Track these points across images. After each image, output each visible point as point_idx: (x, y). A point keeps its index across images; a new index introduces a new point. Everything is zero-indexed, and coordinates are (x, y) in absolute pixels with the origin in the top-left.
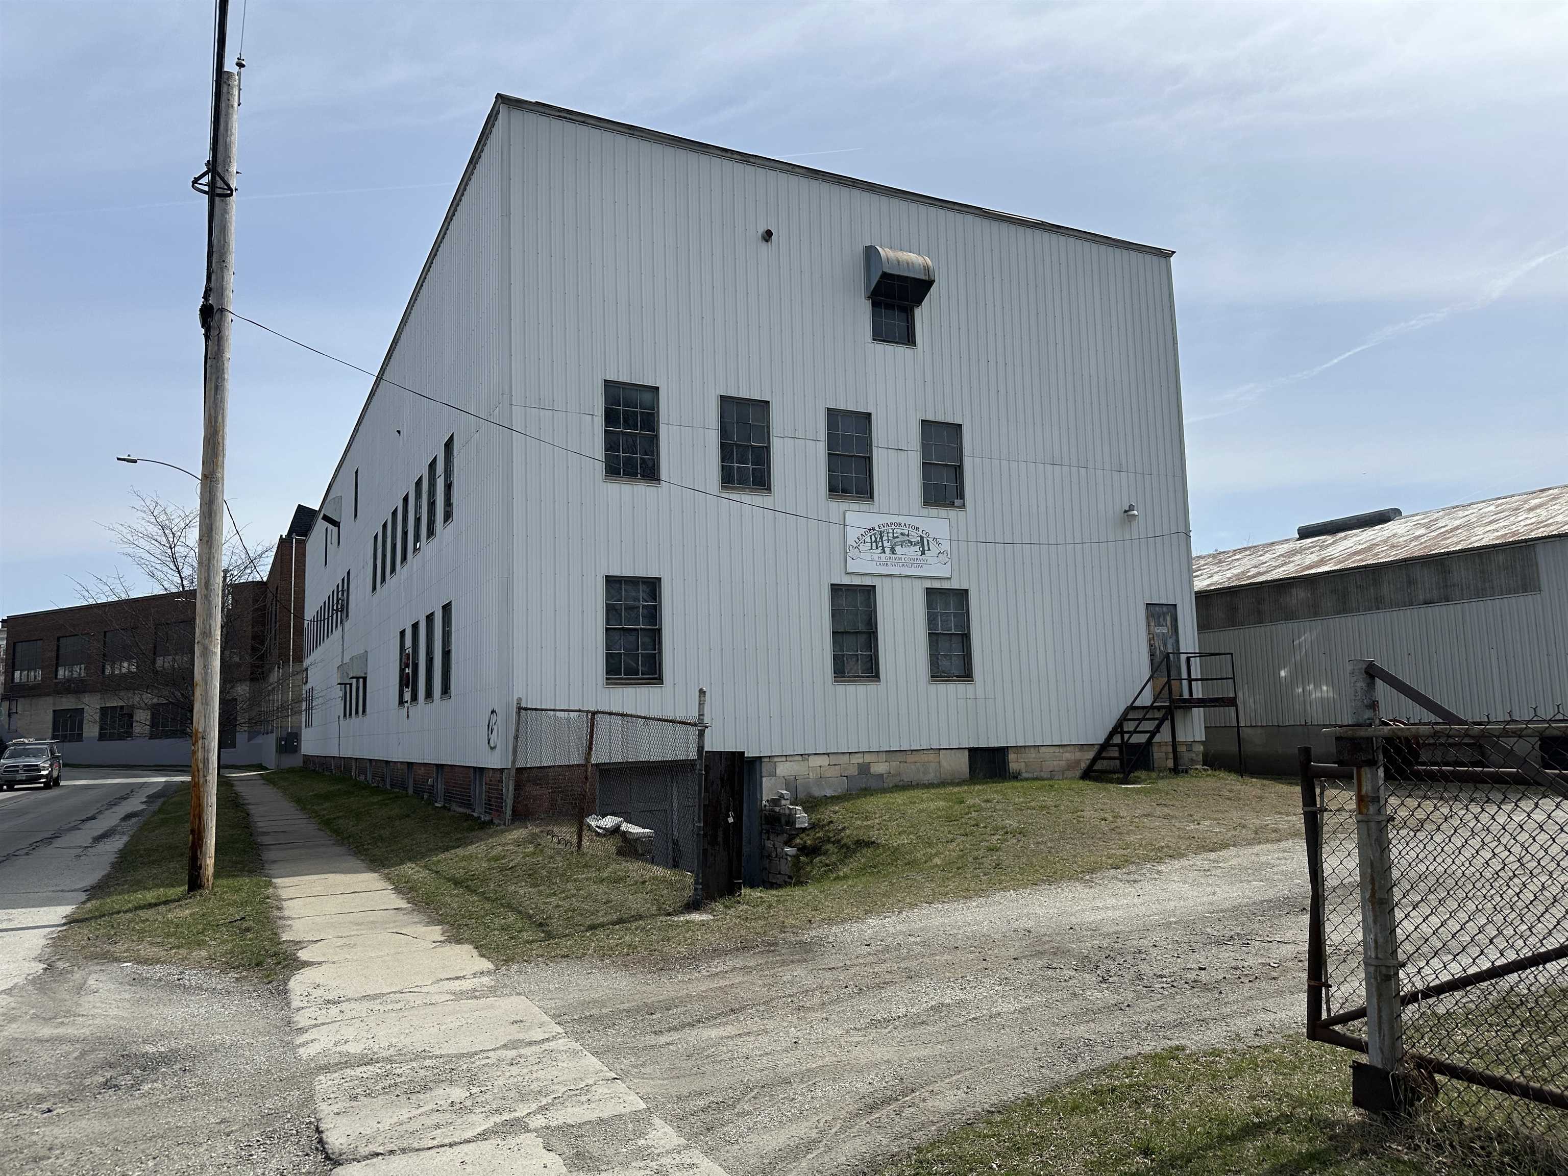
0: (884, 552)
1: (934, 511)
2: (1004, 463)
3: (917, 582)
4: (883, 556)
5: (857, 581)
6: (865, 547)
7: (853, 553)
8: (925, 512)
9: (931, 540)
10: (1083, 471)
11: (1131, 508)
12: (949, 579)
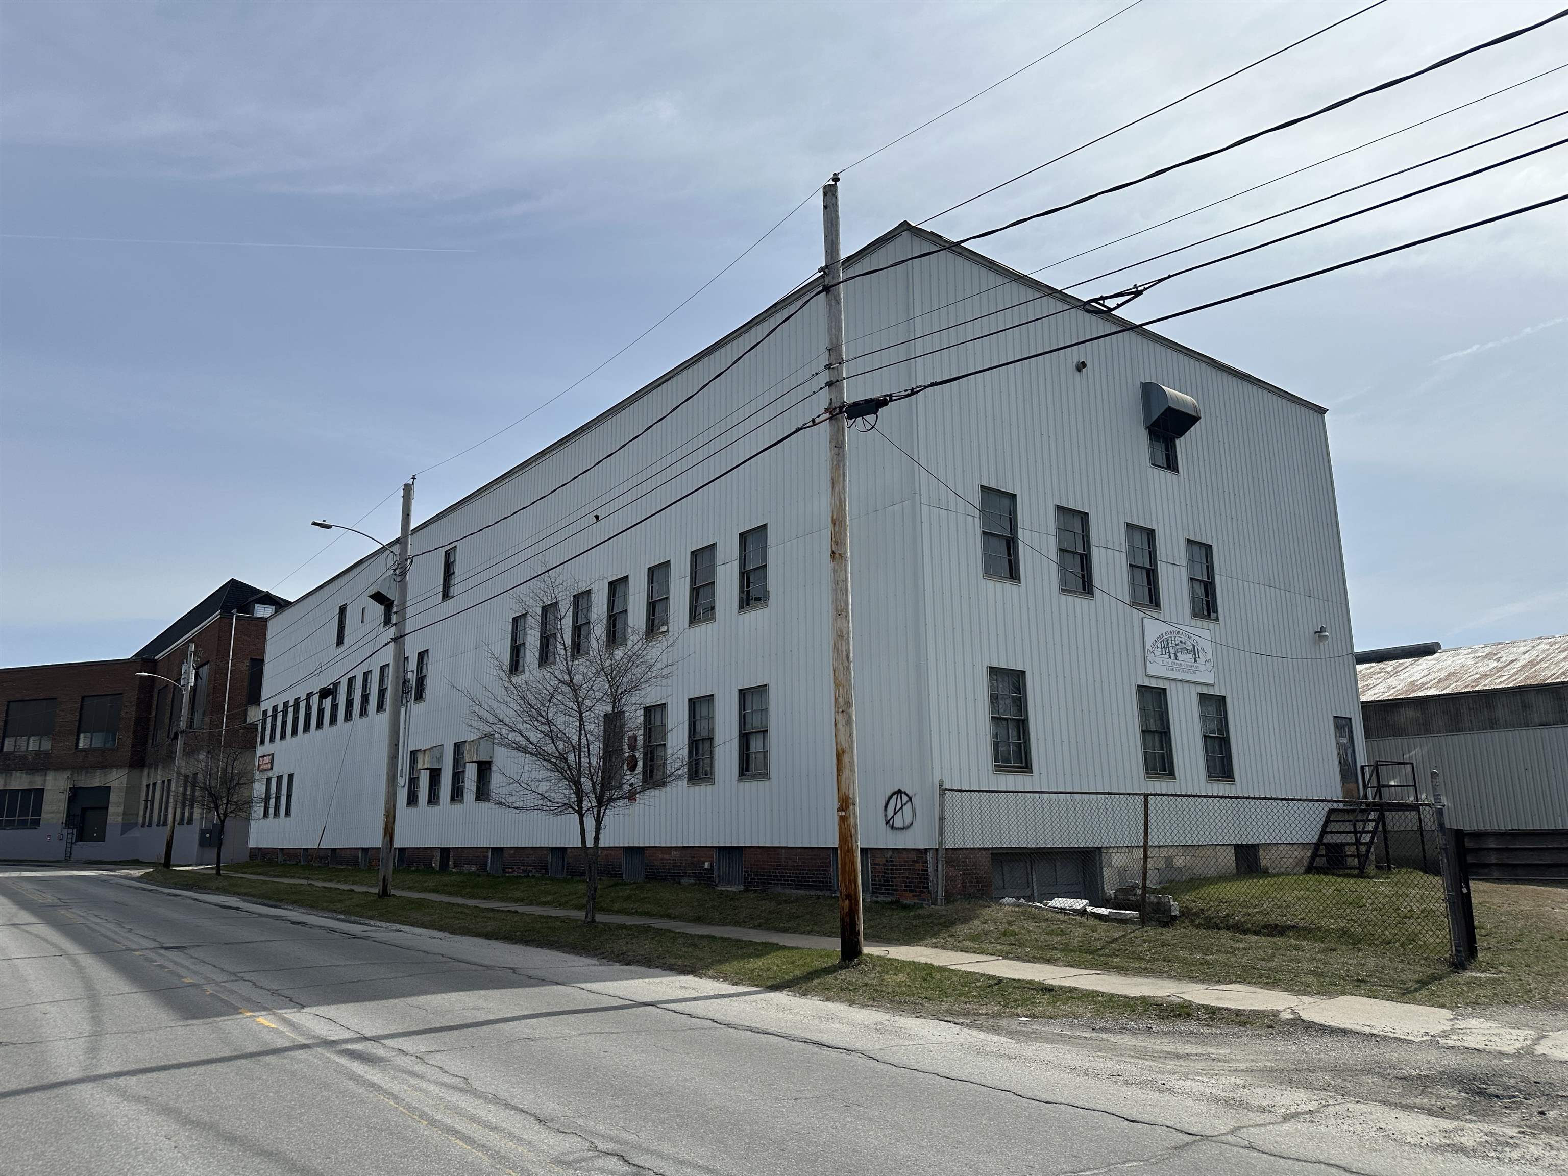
0: (1170, 657)
1: (1199, 622)
2: (1240, 582)
3: (1192, 687)
4: (1170, 661)
5: (1154, 684)
6: (1158, 652)
7: (1150, 657)
8: (1193, 623)
9: (1199, 648)
10: (1287, 593)
11: (1323, 630)
12: (1213, 685)
